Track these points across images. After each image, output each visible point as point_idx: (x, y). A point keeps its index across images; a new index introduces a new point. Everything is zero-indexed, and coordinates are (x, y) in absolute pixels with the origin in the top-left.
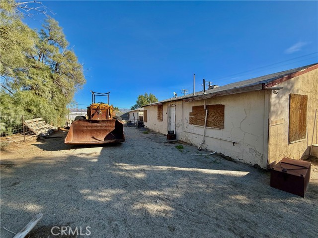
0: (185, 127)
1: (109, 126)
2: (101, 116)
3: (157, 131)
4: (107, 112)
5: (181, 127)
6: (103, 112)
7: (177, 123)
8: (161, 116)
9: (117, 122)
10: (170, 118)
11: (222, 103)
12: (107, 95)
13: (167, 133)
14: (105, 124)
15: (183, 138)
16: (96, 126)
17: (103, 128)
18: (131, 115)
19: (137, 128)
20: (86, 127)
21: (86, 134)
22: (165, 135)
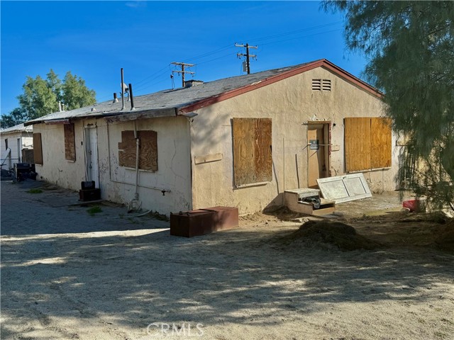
0: (113, 172)
5: (108, 172)
7: (101, 165)
8: (72, 150)
10: (90, 153)
11: (155, 129)
15: (111, 195)
22: (75, 191)
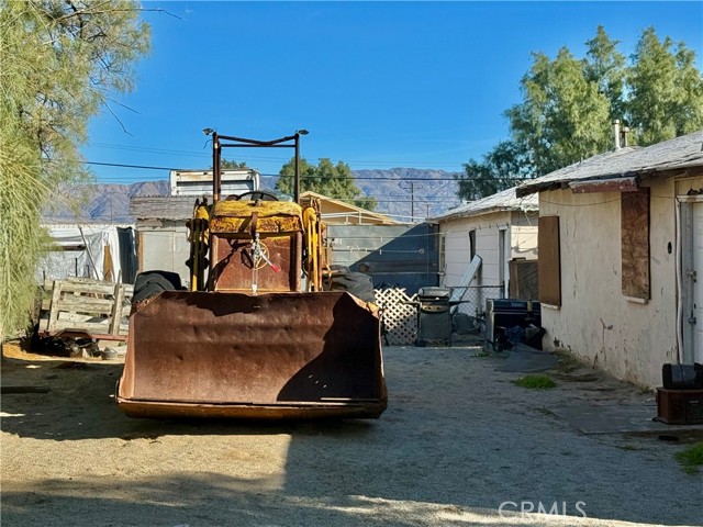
1: (304, 328)
2: (263, 276)
3: (621, 373)
4: (294, 254)
6: (272, 251)
8: (642, 268)
9: (345, 307)
10: (692, 278)
12: (293, 142)
13: (657, 382)
14: (286, 319)
16: (241, 328)
17: (276, 338)
18: (454, 244)
19: (485, 355)
20: (196, 329)
21: (196, 370)
22: (647, 392)
